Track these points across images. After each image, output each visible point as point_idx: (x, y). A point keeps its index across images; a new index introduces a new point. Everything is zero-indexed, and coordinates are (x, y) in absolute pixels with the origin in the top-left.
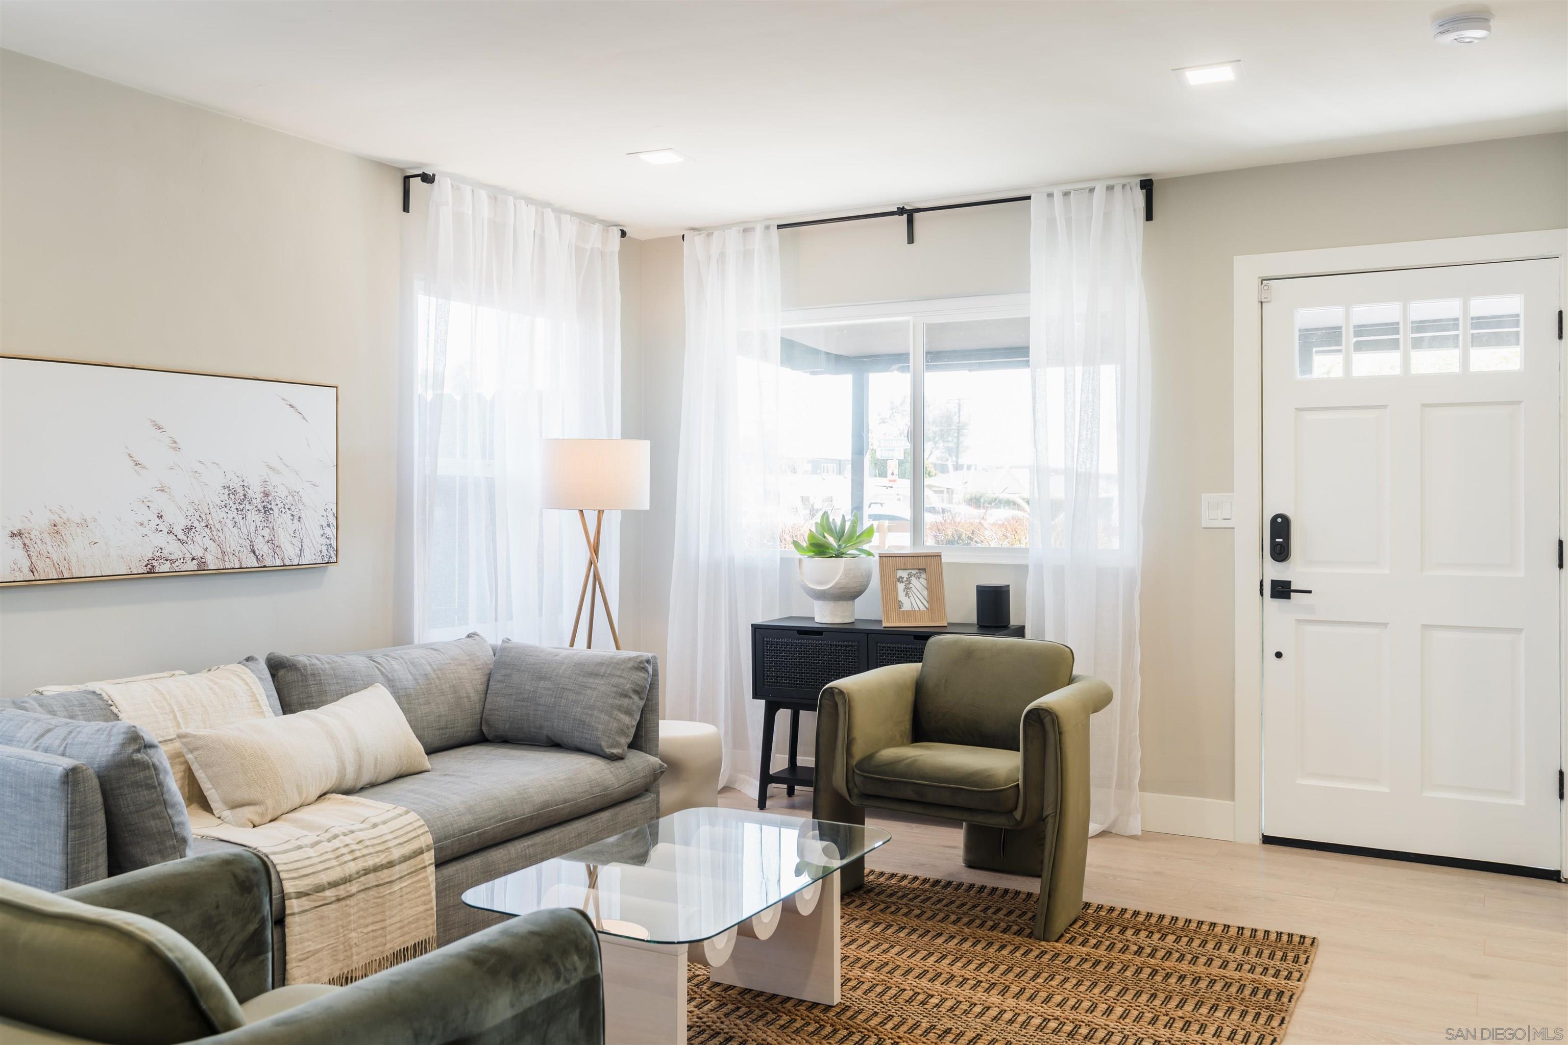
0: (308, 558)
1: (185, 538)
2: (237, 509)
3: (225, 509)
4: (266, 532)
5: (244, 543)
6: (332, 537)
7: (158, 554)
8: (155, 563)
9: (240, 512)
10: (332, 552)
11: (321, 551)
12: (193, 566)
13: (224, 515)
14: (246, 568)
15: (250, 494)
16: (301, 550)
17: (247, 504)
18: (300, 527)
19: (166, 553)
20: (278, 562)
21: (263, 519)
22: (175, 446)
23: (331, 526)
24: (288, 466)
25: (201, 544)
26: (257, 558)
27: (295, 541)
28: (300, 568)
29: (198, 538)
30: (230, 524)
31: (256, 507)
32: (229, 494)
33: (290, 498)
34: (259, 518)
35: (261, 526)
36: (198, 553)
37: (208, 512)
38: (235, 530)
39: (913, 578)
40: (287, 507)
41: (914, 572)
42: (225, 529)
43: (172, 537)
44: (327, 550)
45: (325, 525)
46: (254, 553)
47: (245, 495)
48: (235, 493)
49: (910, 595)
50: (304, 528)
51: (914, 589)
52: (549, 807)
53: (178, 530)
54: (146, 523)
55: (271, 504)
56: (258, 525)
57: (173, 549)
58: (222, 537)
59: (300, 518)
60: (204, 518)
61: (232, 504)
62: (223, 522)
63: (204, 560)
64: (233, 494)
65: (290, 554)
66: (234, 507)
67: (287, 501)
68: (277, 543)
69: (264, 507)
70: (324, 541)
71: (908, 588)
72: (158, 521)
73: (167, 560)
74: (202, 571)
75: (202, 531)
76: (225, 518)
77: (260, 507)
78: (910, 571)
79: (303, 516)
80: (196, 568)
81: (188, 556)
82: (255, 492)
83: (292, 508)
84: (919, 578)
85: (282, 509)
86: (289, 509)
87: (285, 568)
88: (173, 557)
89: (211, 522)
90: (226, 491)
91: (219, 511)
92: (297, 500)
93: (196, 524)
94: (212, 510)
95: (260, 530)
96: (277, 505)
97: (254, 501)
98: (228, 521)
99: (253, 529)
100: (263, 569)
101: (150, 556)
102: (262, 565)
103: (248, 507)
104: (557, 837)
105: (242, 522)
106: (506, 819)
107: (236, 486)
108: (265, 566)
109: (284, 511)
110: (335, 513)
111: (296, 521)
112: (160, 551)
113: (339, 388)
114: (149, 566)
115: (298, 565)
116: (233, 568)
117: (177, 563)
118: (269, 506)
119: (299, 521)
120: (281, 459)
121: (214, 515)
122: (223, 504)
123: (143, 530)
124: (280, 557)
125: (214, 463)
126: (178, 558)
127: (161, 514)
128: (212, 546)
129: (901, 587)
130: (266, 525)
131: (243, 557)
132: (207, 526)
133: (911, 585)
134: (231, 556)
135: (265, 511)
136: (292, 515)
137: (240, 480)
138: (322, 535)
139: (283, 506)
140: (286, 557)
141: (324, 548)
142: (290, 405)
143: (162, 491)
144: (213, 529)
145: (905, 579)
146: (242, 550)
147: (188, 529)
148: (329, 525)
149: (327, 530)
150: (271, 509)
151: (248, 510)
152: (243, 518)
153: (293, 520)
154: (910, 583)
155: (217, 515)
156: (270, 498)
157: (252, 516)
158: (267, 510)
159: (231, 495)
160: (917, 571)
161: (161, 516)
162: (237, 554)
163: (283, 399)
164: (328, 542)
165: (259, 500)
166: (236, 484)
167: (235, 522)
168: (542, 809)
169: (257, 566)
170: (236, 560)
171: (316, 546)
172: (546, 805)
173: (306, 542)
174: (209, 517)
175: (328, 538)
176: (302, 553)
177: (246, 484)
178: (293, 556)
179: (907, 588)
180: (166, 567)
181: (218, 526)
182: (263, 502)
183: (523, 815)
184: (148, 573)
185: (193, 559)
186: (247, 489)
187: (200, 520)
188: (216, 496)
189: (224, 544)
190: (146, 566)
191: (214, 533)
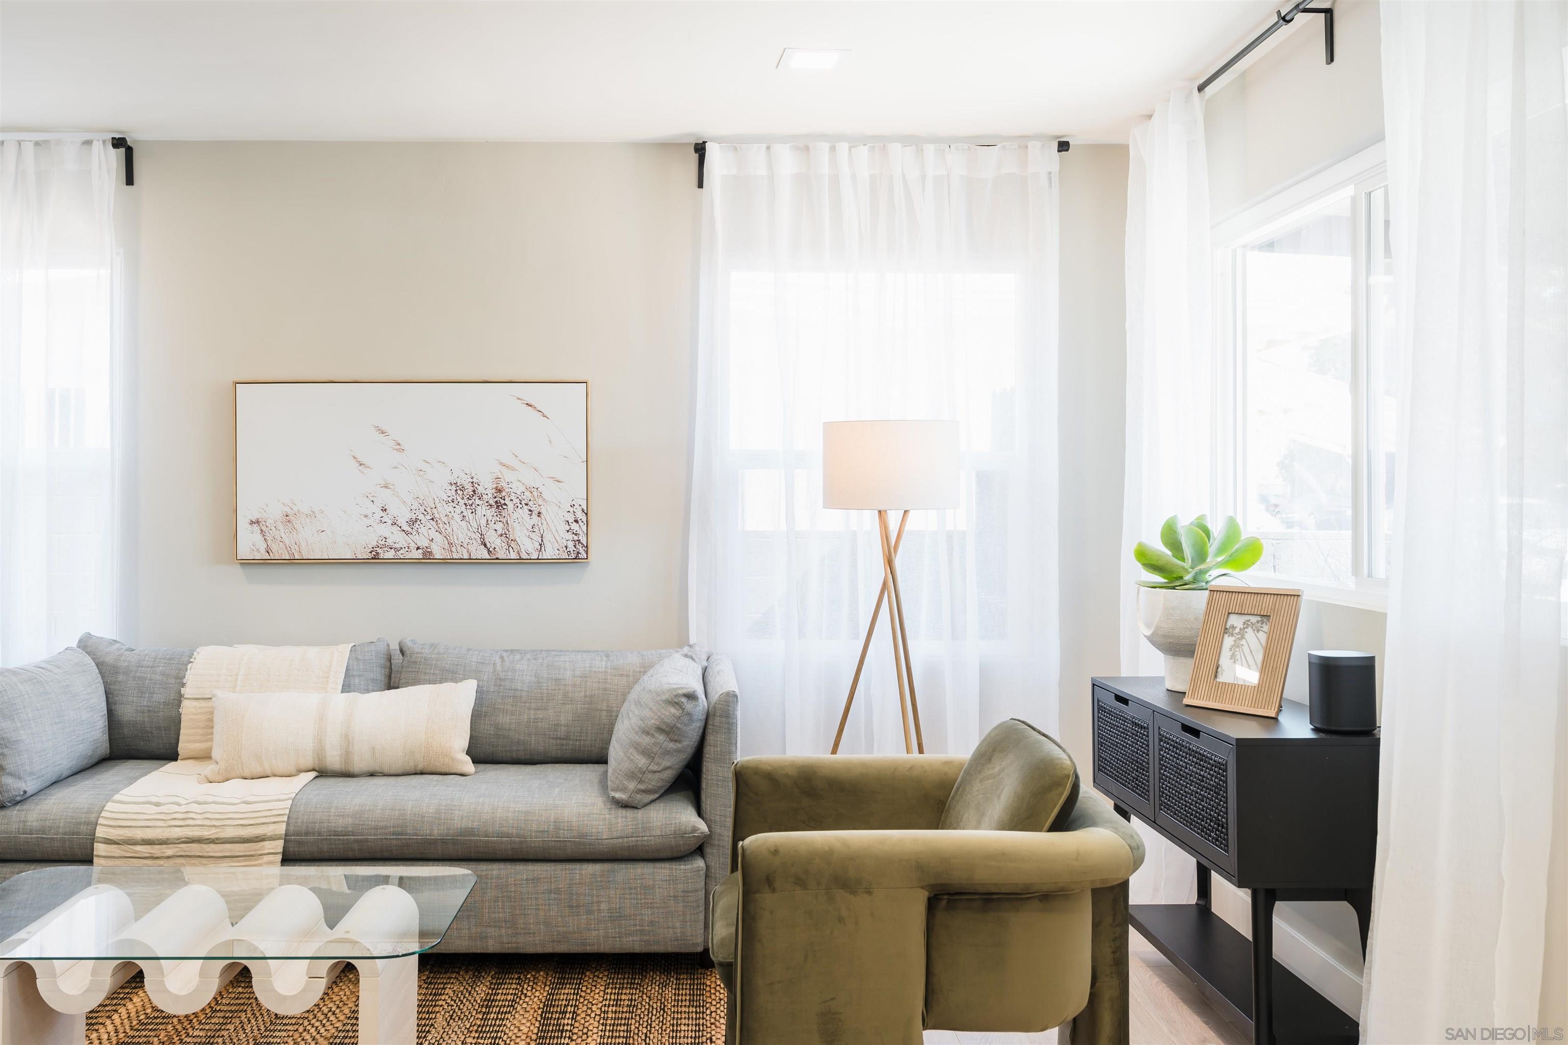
0: (549, 553)
1: (410, 530)
2: (465, 504)
3: (452, 504)
4: (499, 527)
5: (473, 536)
6: (581, 533)
7: (383, 543)
8: (379, 550)
9: (468, 507)
10: (580, 548)
11: (566, 547)
12: (418, 554)
13: (452, 509)
14: (476, 559)
15: (480, 489)
16: (541, 545)
17: (477, 499)
18: (540, 522)
19: (390, 542)
20: (513, 555)
21: (496, 514)
22: (399, 447)
23: (580, 522)
24: (524, 463)
25: (427, 536)
26: (489, 550)
27: (533, 535)
28: (539, 562)
29: (423, 530)
30: (458, 518)
31: (487, 502)
32: (456, 490)
33: (527, 494)
34: (490, 513)
35: (493, 520)
36: (424, 543)
37: (433, 506)
38: (463, 524)
39: (1249, 630)
40: (523, 502)
41: (1254, 619)
42: (452, 522)
43: (395, 528)
44: (575, 546)
45: (571, 520)
46: (485, 545)
47: (474, 491)
48: (463, 489)
49: (1238, 657)
50: (545, 523)
51: (1245, 648)
52: (474, 835)
53: (402, 522)
54: (370, 515)
55: (504, 500)
56: (490, 519)
57: (397, 538)
58: (450, 530)
59: (539, 513)
60: (429, 512)
61: (459, 499)
62: (450, 516)
63: (429, 550)
64: (461, 490)
65: (528, 546)
66: (462, 502)
67: (524, 497)
68: (511, 537)
69: (496, 502)
70: (570, 536)
71: (1238, 647)
72: (382, 514)
73: (391, 548)
74: (427, 559)
75: (428, 523)
76: (452, 512)
77: (492, 502)
78: (1247, 618)
79: (543, 511)
80: (421, 557)
81: (413, 546)
82: (487, 487)
83: (531, 503)
84: (1258, 631)
85: (518, 504)
86: (526, 504)
87: (521, 561)
88: (397, 546)
89: (437, 515)
90: (454, 488)
91: (446, 506)
92: (536, 495)
93: (421, 517)
94: (438, 505)
95: (491, 525)
96: (512, 500)
97: (485, 496)
98: (456, 515)
99: (483, 522)
100: (494, 561)
101: (375, 544)
102: (494, 557)
103: (478, 502)
105: (471, 516)
106: (401, 834)
107: (464, 482)
108: (497, 559)
109: (520, 506)
110: (585, 509)
111: (534, 516)
112: (384, 540)
113: (588, 383)
114: (374, 553)
115: (538, 559)
116: (462, 559)
117: (401, 552)
118: (503, 502)
119: (539, 516)
120: (516, 456)
121: (440, 509)
122: (450, 499)
123: (367, 522)
124: (516, 551)
125: (440, 462)
126: (403, 547)
127: (386, 507)
128: (438, 538)
129: (1228, 641)
130: (498, 519)
131: (472, 549)
132: (432, 519)
133: (1243, 642)
134: (459, 548)
135: (498, 507)
136: (530, 511)
137: (469, 477)
138: (568, 531)
139: (519, 502)
140: (523, 550)
141: (571, 545)
142: (527, 404)
143: (386, 487)
144: (439, 522)
145: (1237, 630)
146: (471, 542)
147: (413, 522)
148: (576, 521)
149: (575, 526)
150: (505, 504)
151: (478, 505)
152: (472, 512)
153: (531, 515)
154: (1243, 638)
155: (443, 510)
156: (504, 494)
157: (482, 510)
158: (499, 506)
159: (459, 491)
160: (1259, 618)
161: (385, 510)
162: (465, 545)
163: (519, 399)
164: (576, 538)
165: (490, 495)
166: (465, 481)
167: (463, 516)
168: (461, 836)
169: (489, 558)
170: (465, 551)
171: (559, 541)
172: (470, 832)
173: (548, 537)
174: (435, 511)
175: (576, 534)
176: (543, 548)
177: (475, 480)
178: (530, 550)
179: (1236, 645)
180: (391, 554)
181: (445, 519)
182: (495, 497)
183: (429, 836)
184: (372, 559)
185: (418, 548)
186: (476, 485)
187: (426, 513)
188: (440, 491)
189: (451, 536)
190: (371, 552)
191: (441, 526)
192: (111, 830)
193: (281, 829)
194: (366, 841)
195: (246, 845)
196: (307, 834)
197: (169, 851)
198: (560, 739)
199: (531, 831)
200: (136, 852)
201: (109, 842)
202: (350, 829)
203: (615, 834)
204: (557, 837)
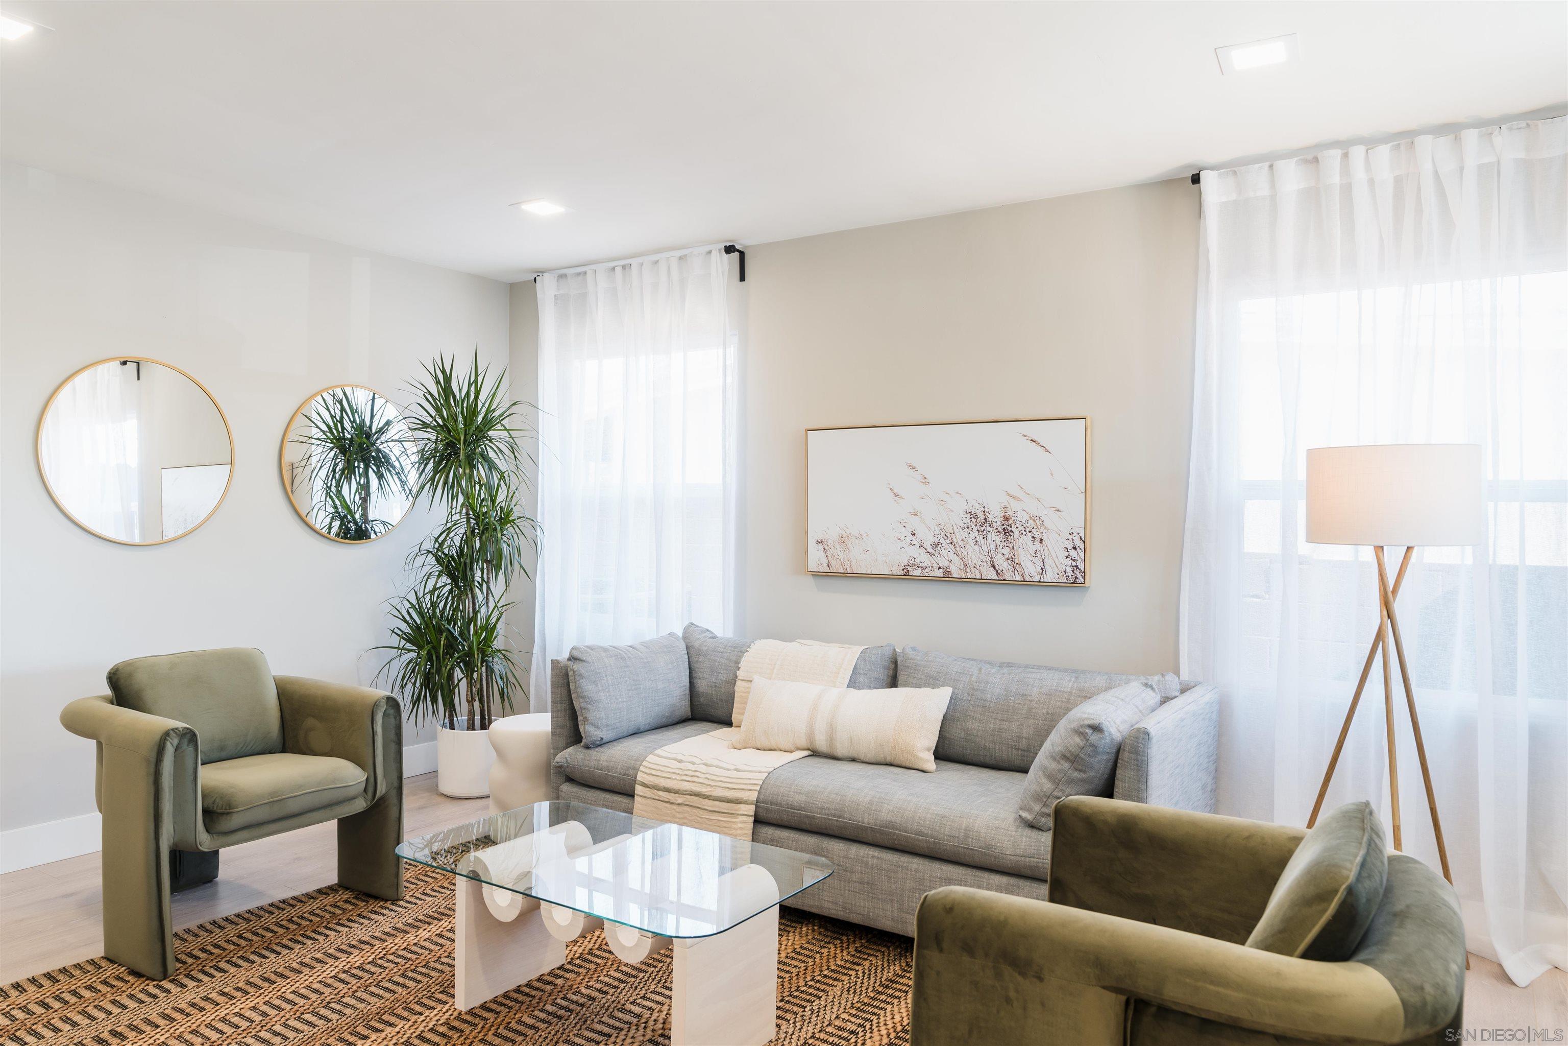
0: (1050, 577)
1: (933, 551)
2: (978, 530)
3: (967, 530)
4: (1006, 551)
5: (984, 559)
6: (1079, 559)
7: (912, 562)
8: (909, 569)
9: (981, 533)
10: (1078, 574)
11: (1065, 572)
12: (939, 573)
13: (967, 535)
14: (987, 579)
15: (991, 518)
16: (1042, 569)
17: (988, 526)
18: (1042, 548)
19: (918, 562)
20: (1018, 578)
21: (1003, 540)
22: (925, 481)
23: (1078, 549)
24: (1029, 494)
25: (946, 557)
26: (997, 572)
27: (1035, 560)
28: (1041, 584)
29: (944, 552)
30: (972, 542)
31: (996, 529)
32: (971, 518)
33: (1031, 522)
34: (999, 539)
35: (1001, 545)
36: (944, 564)
37: (952, 532)
38: (976, 548)
40: (1027, 530)
42: (967, 546)
43: (922, 550)
44: (1073, 571)
45: (1070, 547)
46: (994, 567)
47: (985, 519)
48: (976, 517)
50: (1046, 549)
53: (927, 545)
54: (903, 538)
55: (1011, 527)
56: (999, 544)
57: (923, 559)
58: (965, 553)
59: (1041, 540)
60: (949, 537)
61: (973, 526)
62: (966, 541)
63: (949, 570)
64: (974, 518)
65: (1031, 570)
66: (975, 529)
67: (1028, 525)
68: (1017, 561)
69: (1004, 529)
70: (1068, 562)
72: (912, 538)
73: (919, 567)
74: (947, 577)
75: (947, 547)
76: (967, 537)
77: (1000, 529)
79: (1045, 538)
80: (942, 575)
81: (936, 566)
82: (996, 516)
83: (1034, 531)
85: (1023, 532)
86: (1030, 532)
87: (1025, 583)
88: (923, 565)
89: (955, 540)
90: (969, 516)
91: (962, 531)
92: (1038, 524)
93: (942, 541)
94: (956, 531)
95: (1000, 549)
96: (1017, 528)
97: (994, 524)
98: (970, 540)
99: (993, 547)
100: (1002, 582)
101: (906, 563)
102: (1002, 578)
103: (988, 529)
104: (914, 866)
105: (983, 541)
106: (840, 817)
107: (977, 511)
108: (1004, 580)
109: (1024, 533)
110: (1083, 537)
111: (1037, 542)
112: (913, 560)
113: (1088, 419)
114: (905, 570)
115: (1040, 582)
116: (975, 579)
117: (926, 570)
118: (1009, 529)
119: (1041, 543)
120: (1021, 488)
121: (957, 534)
122: (965, 526)
123: (900, 544)
124: (1021, 573)
125: (958, 493)
126: (928, 566)
127: (915, 532)
128: (956, 559)
130: (1006, 545)
131: (984, 570)
132: (951, 543)
134: (972, 569)
135: (1005, 533)
136: (1033, 537)
137: (981, 506)
138: (1067, 557)
139: (1023, 529)
140: (1026, 573)
141: (1069, 570)
142: (1031, 440)
143: (915, 515)
144: (957, 545)
146: (982, 564)
147: (936, 545)
148: (1075, 548)
149: (1073, 553)
150: (1011, 531)
151: (989, 532)
152: (984, 538)
153: (1034, 541)
155: (960, 535)
156: (1010, 522)
157: (992, 536)
158: (1007, 532)
159: (973, 519)
161: (914, 534)
162: (978, 567)
163: (1024, 436)
164: (1074, 564)
165: (999, 523)
166: (978, 510)
167: (976, 541)
168: (886, 827)
169: (997, 578)
170: (977, 572)
171: (1058, 566)
173: (1048, 562)
174: (953, 536)
175: (1074, 560)
176: (1044, 572)
177: (986, 510)
178: (1033, 574)
180: (918, 572)
181: (961, 543)
182: (1003, 525)
183: (861, 822)
184: (904, 575)
185: (940, 568)
186: (987, 514)
187: (946, 538)
188: (958, 519)
189: (966, 558)
190: (903, 570)
191: (958, 549)
192: (646, 776)
193: (754, 796)
194: (814, 817)
195: (729, 804)
196: (772, 803)
197: (680, 800)
198: (1021, 750)
199: (944, 834)
200: (660, 796)
201: (644, 785)
202: (803, 805)
203: (1018, 852)
204: (966, 845)
